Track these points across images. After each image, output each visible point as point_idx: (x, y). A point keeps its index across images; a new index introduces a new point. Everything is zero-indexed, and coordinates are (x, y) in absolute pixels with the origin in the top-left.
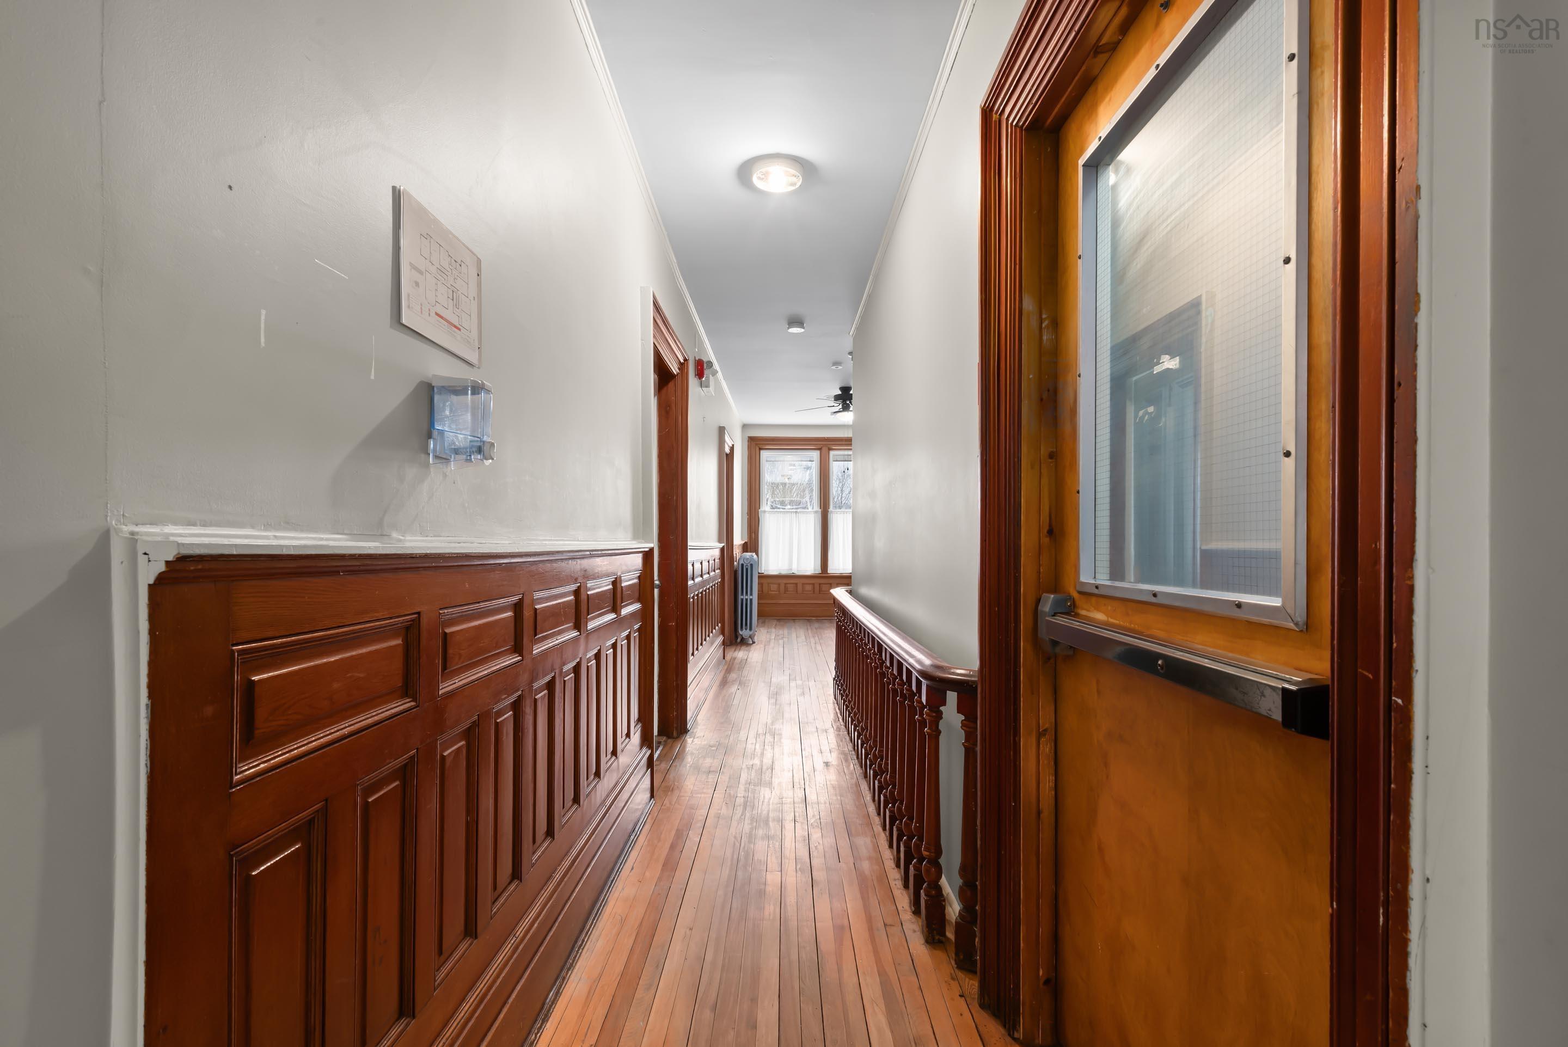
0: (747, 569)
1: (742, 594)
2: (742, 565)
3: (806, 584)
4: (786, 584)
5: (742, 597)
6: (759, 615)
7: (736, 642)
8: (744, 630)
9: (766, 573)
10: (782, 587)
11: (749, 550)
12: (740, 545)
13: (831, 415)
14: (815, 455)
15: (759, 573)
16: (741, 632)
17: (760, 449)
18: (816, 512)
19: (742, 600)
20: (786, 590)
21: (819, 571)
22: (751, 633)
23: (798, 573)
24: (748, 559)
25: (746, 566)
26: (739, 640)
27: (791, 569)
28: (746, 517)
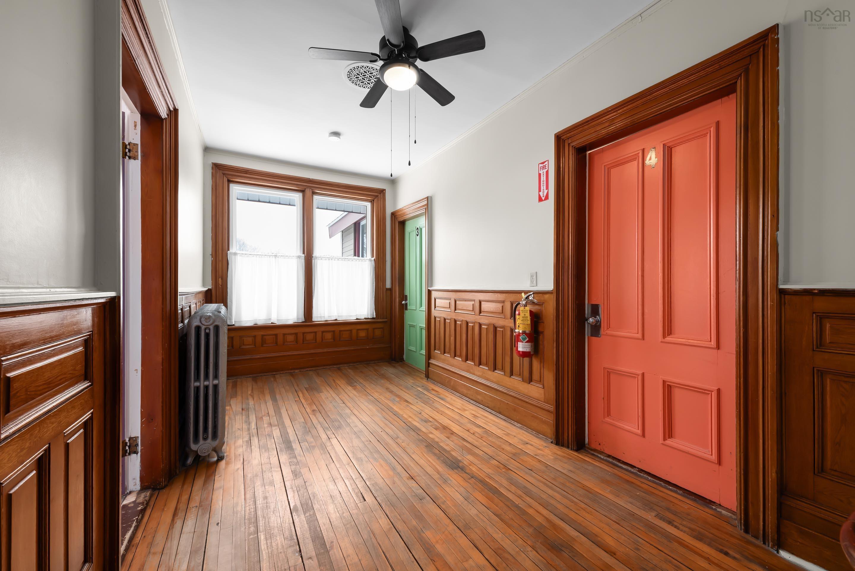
0: (207, 335)
1: (197, 378)
2: (198, 328)
3: (289, 334)
4: (263, 336)
5: (197, 384)
6: (230, 374)
7: (184, 464)
8: (201, 441)
9: (237, 325)
10: (259, 340)
11: (214, 299)
12: (200, 292)
13: (330, 136)
14: (297, 197)
15: (228, 325)
16: (194, 447)
17: (229, 181)
18: (299, 257)
19: (197, 389)
20: (263, 342)
21: (301, 318)
22: (215, 443)
23: (278, 323)
24: (210, 316)
25: (205, 329)
26: (190, 461)
27: (270, 319)
28: (209, 260)
